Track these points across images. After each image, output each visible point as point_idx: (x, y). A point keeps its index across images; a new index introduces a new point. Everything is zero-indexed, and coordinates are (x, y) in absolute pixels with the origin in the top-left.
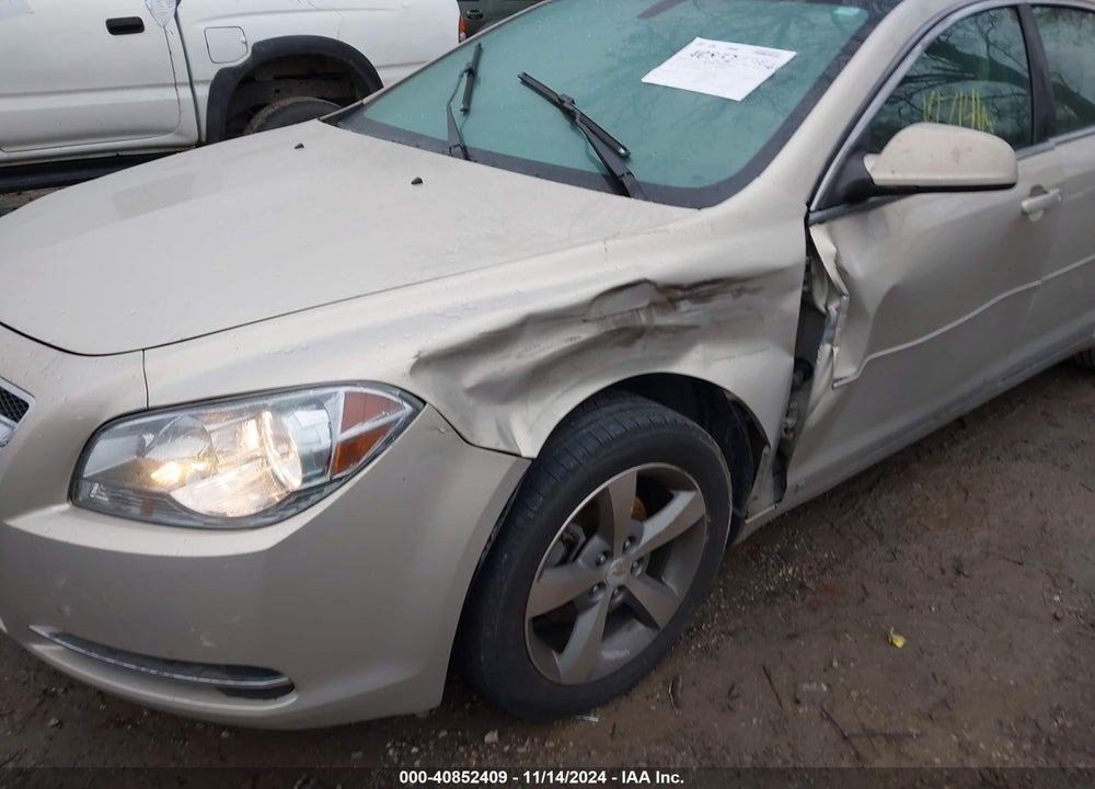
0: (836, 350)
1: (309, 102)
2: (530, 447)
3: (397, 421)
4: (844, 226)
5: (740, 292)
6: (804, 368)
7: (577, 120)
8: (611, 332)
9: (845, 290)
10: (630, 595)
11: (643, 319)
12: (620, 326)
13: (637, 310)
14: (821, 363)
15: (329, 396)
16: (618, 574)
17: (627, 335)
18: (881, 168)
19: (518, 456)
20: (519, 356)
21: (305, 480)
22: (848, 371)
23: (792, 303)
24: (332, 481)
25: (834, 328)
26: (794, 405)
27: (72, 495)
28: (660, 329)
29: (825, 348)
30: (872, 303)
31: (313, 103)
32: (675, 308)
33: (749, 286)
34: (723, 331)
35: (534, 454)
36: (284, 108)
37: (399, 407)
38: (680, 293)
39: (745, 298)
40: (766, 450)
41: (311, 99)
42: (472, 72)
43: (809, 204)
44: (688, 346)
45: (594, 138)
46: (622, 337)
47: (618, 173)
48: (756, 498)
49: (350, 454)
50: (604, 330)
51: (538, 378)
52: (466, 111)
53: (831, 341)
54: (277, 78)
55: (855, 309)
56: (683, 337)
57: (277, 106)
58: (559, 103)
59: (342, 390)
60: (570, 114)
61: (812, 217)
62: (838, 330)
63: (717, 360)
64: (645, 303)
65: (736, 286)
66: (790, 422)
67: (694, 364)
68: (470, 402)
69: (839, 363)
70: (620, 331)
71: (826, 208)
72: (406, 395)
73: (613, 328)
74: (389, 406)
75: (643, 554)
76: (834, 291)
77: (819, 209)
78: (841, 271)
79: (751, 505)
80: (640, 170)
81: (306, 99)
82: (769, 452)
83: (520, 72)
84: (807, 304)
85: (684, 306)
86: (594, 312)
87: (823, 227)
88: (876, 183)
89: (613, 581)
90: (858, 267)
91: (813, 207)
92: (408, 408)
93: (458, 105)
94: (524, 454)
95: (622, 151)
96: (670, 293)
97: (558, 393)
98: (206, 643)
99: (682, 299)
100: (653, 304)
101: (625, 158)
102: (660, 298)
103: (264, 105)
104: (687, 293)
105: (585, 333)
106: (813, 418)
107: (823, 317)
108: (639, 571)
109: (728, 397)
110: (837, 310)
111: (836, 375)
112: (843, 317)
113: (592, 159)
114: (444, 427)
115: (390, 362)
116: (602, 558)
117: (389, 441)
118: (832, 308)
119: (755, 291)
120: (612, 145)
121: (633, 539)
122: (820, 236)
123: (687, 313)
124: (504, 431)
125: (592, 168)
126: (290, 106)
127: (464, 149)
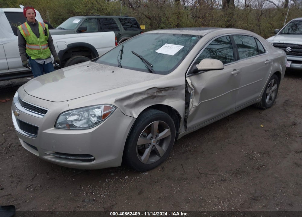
0: (193, 100)
1: (80, 57)
2: (136, 116)
3: (112, 110)
4: (193, 77)
5: (173, 89)
6: (187, 104)
7: (143, 60)
8: (150, 96)
9: (193, 89)
10: (155, 148)
11: (156, 94)
12: (151, 95)
13: (154, 92)
14: (190, 103)
15: (101, 106)
16: (154, 142)
17: (153, 97)
18: (199, 67)
19: (134, 117)
20: (133, 100)
21: (97, 121)
22: (196, 104)
23: (184, 91)
24: (102, 121)
25: (192, 96)
26: (186, 111)
27: (55, 127)
28: (159, 96)
29: (191, 100)
30: (199, 91)
31: (82, 57)
32: (161, 92)
33: (175, 88)
34: (171, 96)
35: (137, 117)
36: (75, 58)
37: (113, 108)
38: (162, 89)
39: (174, 91)
40: (181, 119)
41: (81, 56)
42: (122, 51)
43: (186, 74)
44: (165, 99)
45: (146, 63)
46: (152, 97)
47: (150, 69)
48: (180, 129)
49: (105, 116)
50: (148, 96)
51: (137, 104)
52: (121, 59)
53: (192, 98)
54: (73, 52)
55: (196, 92)
56: (163, 98)
57: (73, 58)
58: (139, 57)
59: (103, 105)
60: (141, 59)
61: (186, 76)
62: (193, 96)
63: (170, 102)
64: (156, 91)
65: (173, 88)
66: (186, 114)
67: (166, 102)
68: (125, 108)
69: (194, 102)
70: (151, 96)
71: (189, 74)
72: (114, 106)
73: (150, 95)
74: (111, 108)
75: (159, 139)
76: (192, 89)
77: (188, 74)
78: (192, 85)
79: (180, 131)
80: (155, 69)
81: (80, 56)
82: (182, 120)
83: (132, 51)
84: (187, 91)
85: (163, 92)
86: (146, 93)
87: (189, 78)
88: (198, 69)
89: (153, 144)
90: (196, 84)
91: (187, 74)
92: (114, 108)
93: (119, 57)
94: (135, 117)
95: (151, 65)
96: (160, 89)
97: (141, 107)
98: (80, 150)
99: (163, 90)
100: (157, 92)
101: (152, 67)
102: (159, 90)
103: (70, 58)
104: (164, 89)
105: (145, 96)
106: (190, 113)
107: (190, 94)
108: (158, 143)
109: (173, 109)
110: (193, 92)
111: (193, 105)
112: (194, 94)
113: (146, 67)
114: (121, 112)
115: (111, 101)
116: (151, 138)
117: (111, 114)
118: (192, 92)
119: (176, 89)
120: (149, 64)
121: (157, 136)
122: (188, 79)
123: (163, 93)
124: (131, 113)
125: (146, 69)
126: (76, 58)
127: (121, 66)
